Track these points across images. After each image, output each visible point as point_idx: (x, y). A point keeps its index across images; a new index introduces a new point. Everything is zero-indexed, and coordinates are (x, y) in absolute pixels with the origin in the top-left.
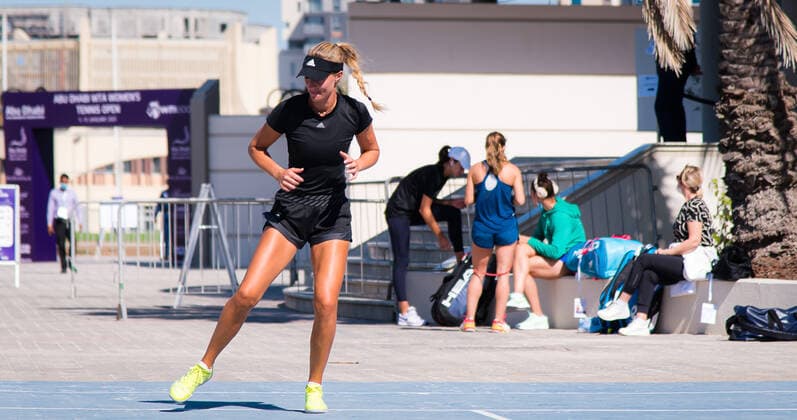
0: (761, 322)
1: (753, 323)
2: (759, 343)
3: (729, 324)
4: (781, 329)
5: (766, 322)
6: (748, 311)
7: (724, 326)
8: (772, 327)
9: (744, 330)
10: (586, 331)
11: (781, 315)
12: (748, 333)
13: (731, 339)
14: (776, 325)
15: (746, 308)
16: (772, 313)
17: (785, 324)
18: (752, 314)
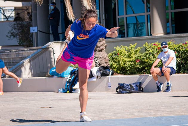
0: (128, 88)
1: (126, 88)
2: (127, 94)
3: (117, 89)
4: (134, 90)
5: (130, 88)
6: (124, 85)
7: (115, 89)
8: (131, 89)
9: (123, 90)
10: (61, 92)
11: (133, 86)
12: (124, 91)
13: (117, 93)
14: (132, 88)
15: (123, 84)
16: (130, 85)
17: (135, 88)
18: (126, 86)
